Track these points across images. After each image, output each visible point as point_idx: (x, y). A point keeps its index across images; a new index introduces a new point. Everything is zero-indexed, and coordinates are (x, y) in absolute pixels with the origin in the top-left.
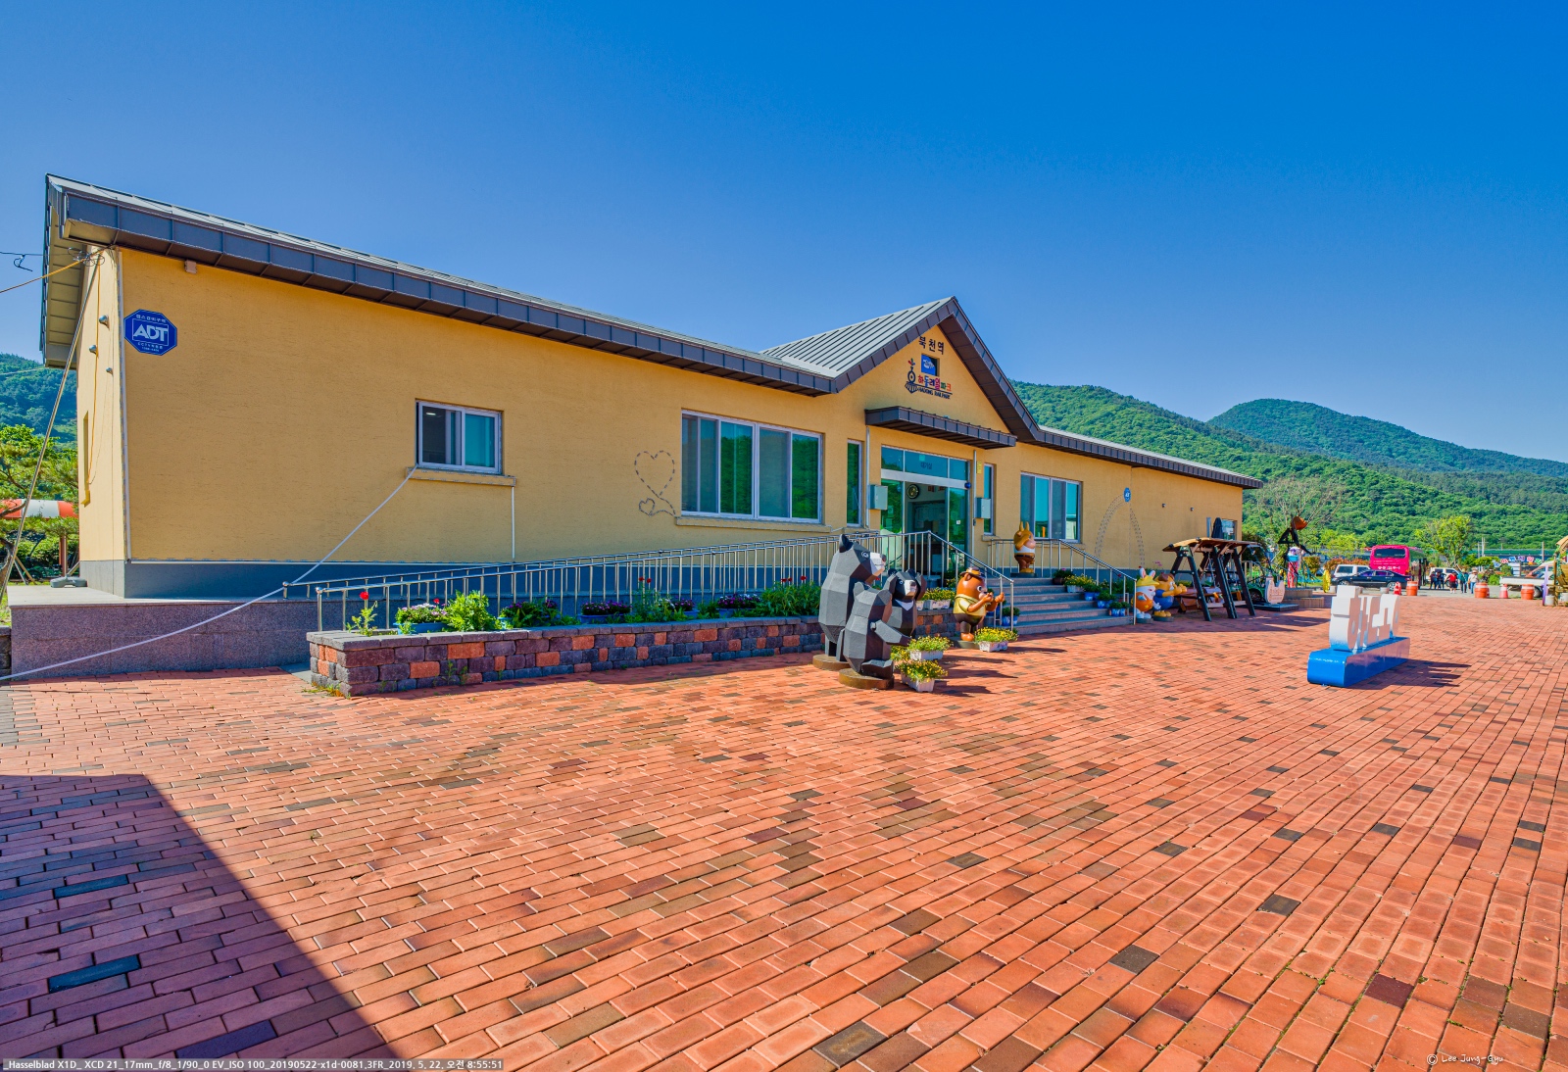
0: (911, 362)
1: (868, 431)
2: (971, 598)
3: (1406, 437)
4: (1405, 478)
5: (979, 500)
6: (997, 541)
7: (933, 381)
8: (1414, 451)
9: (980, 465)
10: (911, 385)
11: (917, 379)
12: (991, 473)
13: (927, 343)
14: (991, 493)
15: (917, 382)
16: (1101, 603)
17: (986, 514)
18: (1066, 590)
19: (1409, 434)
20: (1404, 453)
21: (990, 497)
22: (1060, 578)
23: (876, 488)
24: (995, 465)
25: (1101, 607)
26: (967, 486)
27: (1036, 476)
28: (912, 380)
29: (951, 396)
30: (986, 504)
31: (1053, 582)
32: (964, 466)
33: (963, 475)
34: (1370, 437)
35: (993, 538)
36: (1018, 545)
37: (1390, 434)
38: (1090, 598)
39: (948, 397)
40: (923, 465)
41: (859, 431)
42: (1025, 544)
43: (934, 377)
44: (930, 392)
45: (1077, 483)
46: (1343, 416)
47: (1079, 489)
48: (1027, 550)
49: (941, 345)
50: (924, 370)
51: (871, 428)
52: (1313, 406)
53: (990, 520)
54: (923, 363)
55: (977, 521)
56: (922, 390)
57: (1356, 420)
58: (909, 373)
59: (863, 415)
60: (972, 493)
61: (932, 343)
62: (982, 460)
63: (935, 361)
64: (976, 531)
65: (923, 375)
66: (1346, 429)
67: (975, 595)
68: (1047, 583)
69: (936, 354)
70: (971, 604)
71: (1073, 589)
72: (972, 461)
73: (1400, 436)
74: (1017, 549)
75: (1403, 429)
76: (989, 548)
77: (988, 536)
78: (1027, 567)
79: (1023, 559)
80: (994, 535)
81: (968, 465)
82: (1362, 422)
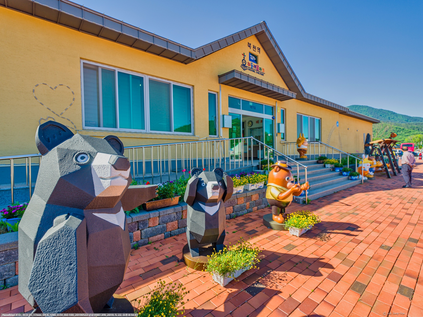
0: (243, 55)
1: (220, 87)
2: (280, 187)
3: (394, 114)
4: (394, 125)
5: (279, 124)
6: (287, 143)
7: (255, 66)
8: (396, 118)
9: (279, 108)
10: (244, 66)
11: (247, 64)
12: (284, 113)
13: (252, 47)
14: (284, 121)
15: (247, 65)
16: (345, 173)
17: (282, 131)
18: (325, 166)
19: (394, 113)
20: (393, 118)
21: (283, 123)
22: (321, 160)
23: (225, 116)
24: (285, 109)
25: (345, 175)
26: (273, 118)
27: (303, 115)
28: (244, 64)
29: (264, 75)
30: (282, 126)
31: (318, 163)
32: (271, 109)
33: (271, 114)
34: (383, 114)
35: (286, 142)
36: (300, 144)
37: (389, 113)
38: (338, 170)
39: (263, 75)
40: (251, 107)
41: (215, 87)
42: (303, 144)
43: (256, 64)
44: (254, 71)
45: (319, 119)
46: (376, 109)
47: (320, 121)
48: (303, 147)
49: (259, 49)
50: (250, 60)
51: (222, 85)
52: (367, 107)
53: (284, 134)
54: (250, 57)
55: (278, 134)
56: (250, 70)
57: (379, 110)
58: (243, 60)
59: (217, 78)
60: (275, 121)
61: (254, 47)
62: (279, 106)
63: (256, 57)
64: (278, 139)
65: (250, 62)
66: (376, 112)
67: (284, 184)
68: (315, 163)
69: (256, 53)
70: (281, 193)
71: (328, 166)
72: (275, 106)
73: (392, 114)
74: (299, 146)
75: (392, 112)
76: (284, 146)
77: (283, 141)
78: (304, 155)
79: (301, 151)
80: (286, 140)
81: (273, 108)
82: (381, 110)
